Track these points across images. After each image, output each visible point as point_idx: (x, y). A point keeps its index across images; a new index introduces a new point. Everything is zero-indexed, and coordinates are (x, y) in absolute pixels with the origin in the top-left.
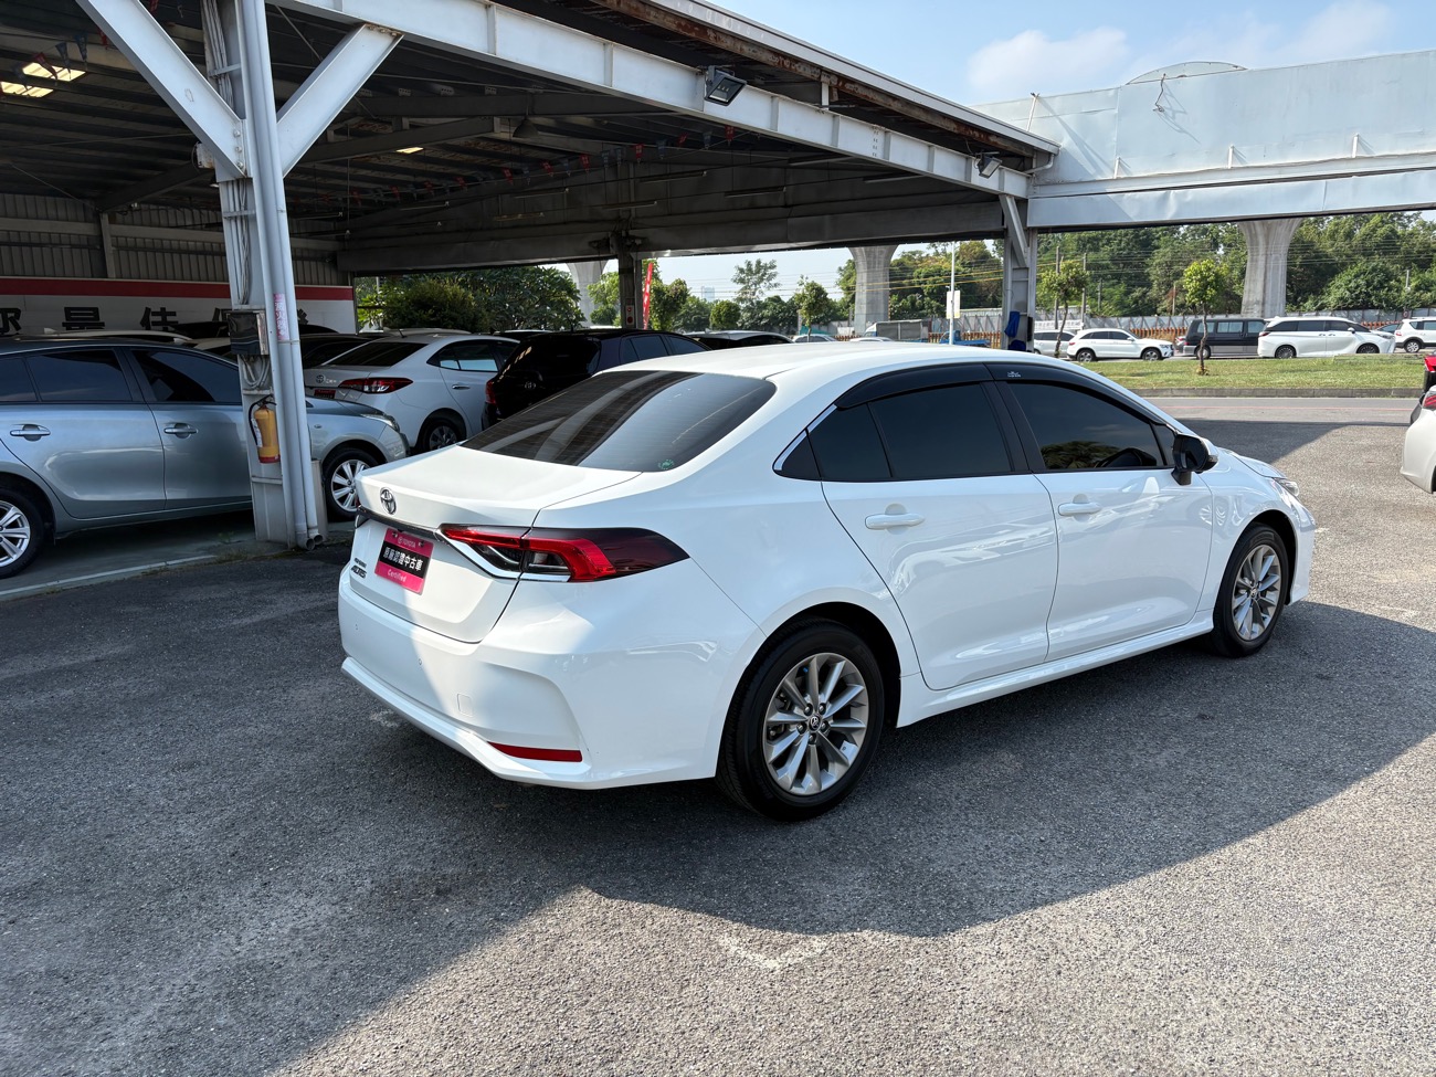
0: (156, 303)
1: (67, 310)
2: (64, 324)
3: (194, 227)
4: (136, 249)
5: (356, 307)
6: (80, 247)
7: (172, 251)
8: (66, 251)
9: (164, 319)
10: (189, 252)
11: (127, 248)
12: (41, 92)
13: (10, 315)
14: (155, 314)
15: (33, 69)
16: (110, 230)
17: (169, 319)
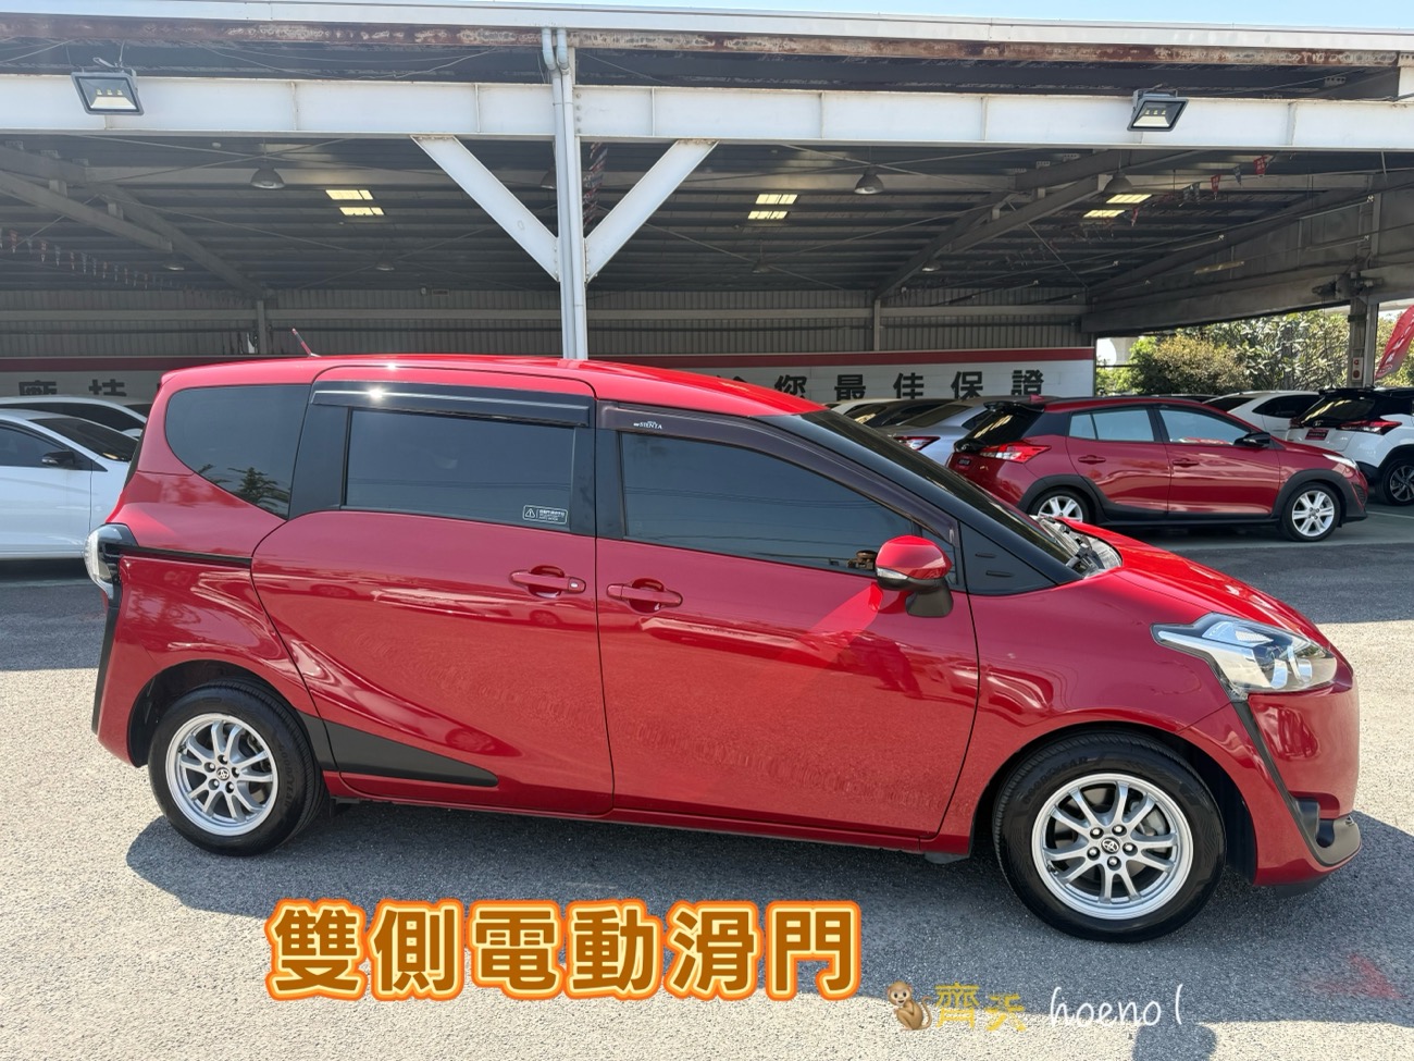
0: (907, 370)
1: (840, 377)
2: (836, 388)
3: (943, 304)
4: (901, 326)
5: (1096, 367)
6: (858, 327)
7: (930, 326)
8: (848, 331)
9: (913, 382)
10: (944, 325)
11: (894, 326)
12: (781, 215)
13: (799, 382)
14: (906, 378)
15: (762, 199)
16: (880, 312)
17: (917, 382)
